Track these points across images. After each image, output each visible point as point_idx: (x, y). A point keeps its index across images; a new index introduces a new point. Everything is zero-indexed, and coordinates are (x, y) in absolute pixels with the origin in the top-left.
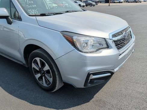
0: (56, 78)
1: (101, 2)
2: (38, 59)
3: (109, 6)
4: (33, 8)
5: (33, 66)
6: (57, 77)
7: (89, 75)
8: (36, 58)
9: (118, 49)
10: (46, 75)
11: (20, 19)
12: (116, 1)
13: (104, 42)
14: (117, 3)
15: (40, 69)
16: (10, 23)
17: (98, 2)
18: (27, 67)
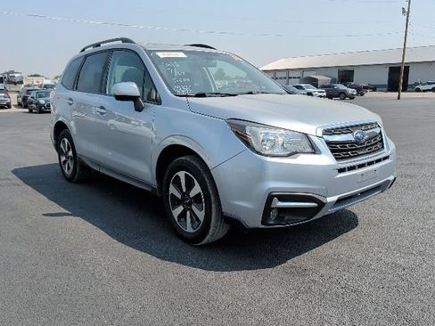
0: (211, 207)
1: (374, 89)
2: (182, 174)
3: (399, 98)
4: (184, 84)
5: (172, 190)
6: (213, 206)
7: (270, 198)
8: (179, 174)
9: (337, 159)
10: (193, 207)
11: (158, 102)
12: (421, 87)
13: (305, 142)
14: (424, 91)
15: (183, 194)
16: (139, 108)
17: (366, 88)
18: (159, 195)
